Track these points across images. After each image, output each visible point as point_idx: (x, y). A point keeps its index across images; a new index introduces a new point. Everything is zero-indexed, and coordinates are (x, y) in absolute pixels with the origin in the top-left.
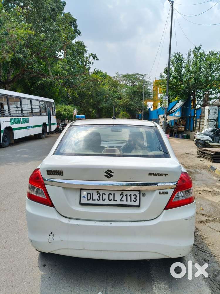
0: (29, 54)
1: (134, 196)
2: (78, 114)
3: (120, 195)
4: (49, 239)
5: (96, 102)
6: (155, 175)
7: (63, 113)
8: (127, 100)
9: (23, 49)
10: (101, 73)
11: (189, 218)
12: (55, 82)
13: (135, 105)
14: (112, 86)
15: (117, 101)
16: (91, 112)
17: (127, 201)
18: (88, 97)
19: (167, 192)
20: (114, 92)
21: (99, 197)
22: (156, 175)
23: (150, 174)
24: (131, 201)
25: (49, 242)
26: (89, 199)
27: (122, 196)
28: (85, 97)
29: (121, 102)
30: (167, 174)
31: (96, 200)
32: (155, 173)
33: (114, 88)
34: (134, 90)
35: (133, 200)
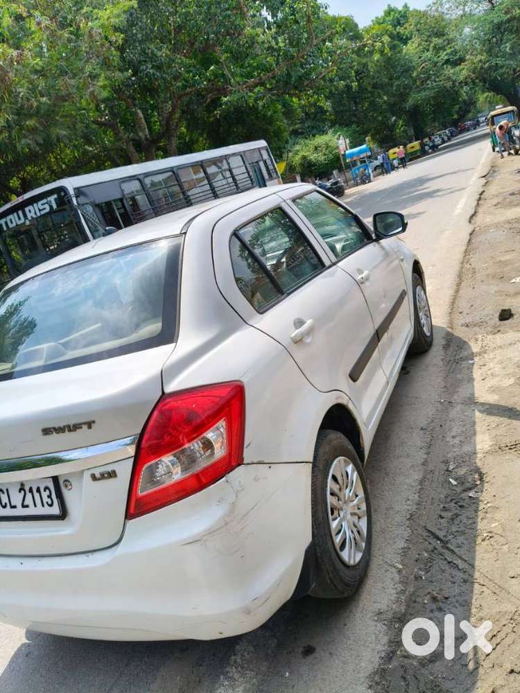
0: (164, 55)
1: (45, 491)
2: (351, 148)
3: (20, 492)
5: (394, 95)
6: (60, 430)
7: (313, 157)
8: (479, 57)
9: (149, 48)
10: (392, 13)
11: (198, 538)
12: (246, 98)
13: (507, 62)
14: (429, 36)
15: (452, 71)
16: (392, 128)
17: (35, 506)
18: (371, 92)
19: (114, 472)
20: (438, 49)
22: (64, 432)
23: (46, 431)
24: (43, 506)
27: (23, 492)
28: (364, 96)
29: (464, 72)
30: (94, 422)
32: (56, 426)
33: (436, 41)
34: (495, 21)
35: (47, 503)
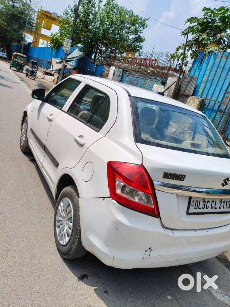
3: (220, 202)
4: (144, 256)
17: (223, 208)
21: (204, 205)
24: (226, 208)
25: (143, 259)
26: (196, 207)
31: (202, 209)
